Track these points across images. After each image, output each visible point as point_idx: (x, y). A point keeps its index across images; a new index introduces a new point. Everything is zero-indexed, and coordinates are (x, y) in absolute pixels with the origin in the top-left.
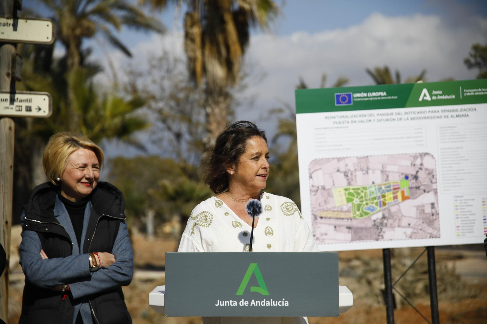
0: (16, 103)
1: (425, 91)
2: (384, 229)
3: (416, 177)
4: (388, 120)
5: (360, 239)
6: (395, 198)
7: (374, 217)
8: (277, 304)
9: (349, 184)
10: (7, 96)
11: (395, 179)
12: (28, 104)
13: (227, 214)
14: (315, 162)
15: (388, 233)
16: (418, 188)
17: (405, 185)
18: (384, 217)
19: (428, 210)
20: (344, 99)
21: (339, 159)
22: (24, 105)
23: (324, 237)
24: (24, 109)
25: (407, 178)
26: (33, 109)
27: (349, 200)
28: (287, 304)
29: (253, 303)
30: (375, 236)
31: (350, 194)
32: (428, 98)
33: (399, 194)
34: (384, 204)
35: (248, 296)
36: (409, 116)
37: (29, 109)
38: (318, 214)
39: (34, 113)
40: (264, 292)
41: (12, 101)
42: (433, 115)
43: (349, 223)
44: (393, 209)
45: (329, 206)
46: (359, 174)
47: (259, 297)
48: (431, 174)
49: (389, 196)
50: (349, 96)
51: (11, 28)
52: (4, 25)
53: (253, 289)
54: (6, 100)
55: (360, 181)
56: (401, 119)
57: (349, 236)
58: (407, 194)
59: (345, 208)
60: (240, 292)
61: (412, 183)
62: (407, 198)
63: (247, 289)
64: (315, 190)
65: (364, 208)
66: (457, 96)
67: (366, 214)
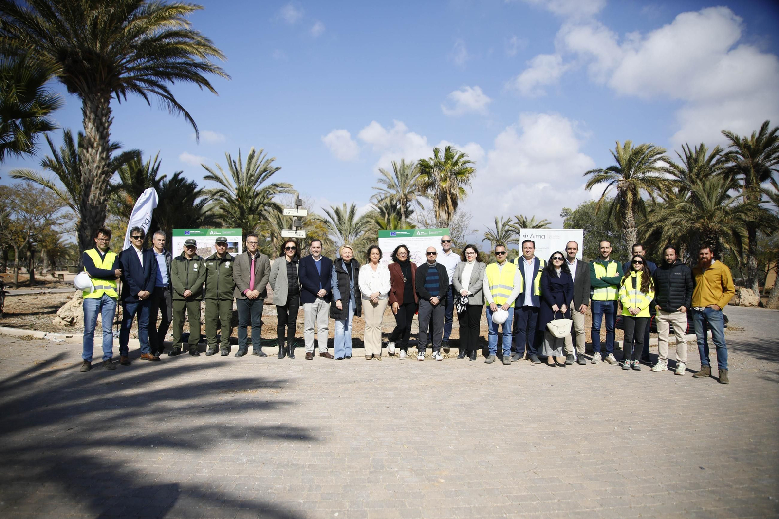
0: (297, 233)
10: (294, 231)
37: (300, 235)
51: (297, 212)
54: (294, 233)
66: (429, 234)
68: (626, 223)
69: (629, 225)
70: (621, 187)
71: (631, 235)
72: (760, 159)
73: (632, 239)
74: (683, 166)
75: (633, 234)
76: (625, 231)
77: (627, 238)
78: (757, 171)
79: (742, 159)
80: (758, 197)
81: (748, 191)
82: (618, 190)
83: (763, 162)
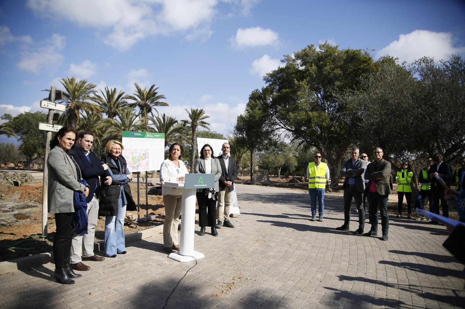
0: (54, 128)
1: (148, 134)
2: (139, 167)
3: (145, 155)
4: (141, 140)
5: (134, 169)
6: (141, 159)
7: (137, 164)
8: (205, 185)
9: (133, 156)
10: (52, 125)
11: (142, 155)
16: (146, 157)
17: (143, 156)
18: (139, 164)
19: (147, 163)
21: (131, 149)
22: (56, 128)
27: (132, 160)
28: (206, 185)
29: (201, 185)
30: (137, 169)
31: (133, 158)
32: (148, 136)
33: (142, 159)
34: (139, 161)
35: (201, 184)
36: (145, 140)
40: (202, 182)
42: (149, 140)
43: (131, 165)
44: (141, 162)
46: (135, 153)
47: (202, 184)
48: (148, 154)
49: (140, 159)
50: (133, 134)
51: (55, 106)
52: (53, 104)
53: (201, 182)
54: (51, 127)
55: (135, 155)
56: (143, 141)
57: (132, 168)
58: (143, 159)
59: (131, 162)
60: (199, 183)
61: (144, 156)
62: (144, 160)
63: (200, 182)
65: (135, 162)
66: (154, 136)
67: (136, 163)
70: (70, 107)
72: (149, 102)
74: (105, 99)
78: (147, 108)
79: (139, 100)
80: (147, 121)
81: (143, 118)
82: (67, 107)
83: (150, 104)
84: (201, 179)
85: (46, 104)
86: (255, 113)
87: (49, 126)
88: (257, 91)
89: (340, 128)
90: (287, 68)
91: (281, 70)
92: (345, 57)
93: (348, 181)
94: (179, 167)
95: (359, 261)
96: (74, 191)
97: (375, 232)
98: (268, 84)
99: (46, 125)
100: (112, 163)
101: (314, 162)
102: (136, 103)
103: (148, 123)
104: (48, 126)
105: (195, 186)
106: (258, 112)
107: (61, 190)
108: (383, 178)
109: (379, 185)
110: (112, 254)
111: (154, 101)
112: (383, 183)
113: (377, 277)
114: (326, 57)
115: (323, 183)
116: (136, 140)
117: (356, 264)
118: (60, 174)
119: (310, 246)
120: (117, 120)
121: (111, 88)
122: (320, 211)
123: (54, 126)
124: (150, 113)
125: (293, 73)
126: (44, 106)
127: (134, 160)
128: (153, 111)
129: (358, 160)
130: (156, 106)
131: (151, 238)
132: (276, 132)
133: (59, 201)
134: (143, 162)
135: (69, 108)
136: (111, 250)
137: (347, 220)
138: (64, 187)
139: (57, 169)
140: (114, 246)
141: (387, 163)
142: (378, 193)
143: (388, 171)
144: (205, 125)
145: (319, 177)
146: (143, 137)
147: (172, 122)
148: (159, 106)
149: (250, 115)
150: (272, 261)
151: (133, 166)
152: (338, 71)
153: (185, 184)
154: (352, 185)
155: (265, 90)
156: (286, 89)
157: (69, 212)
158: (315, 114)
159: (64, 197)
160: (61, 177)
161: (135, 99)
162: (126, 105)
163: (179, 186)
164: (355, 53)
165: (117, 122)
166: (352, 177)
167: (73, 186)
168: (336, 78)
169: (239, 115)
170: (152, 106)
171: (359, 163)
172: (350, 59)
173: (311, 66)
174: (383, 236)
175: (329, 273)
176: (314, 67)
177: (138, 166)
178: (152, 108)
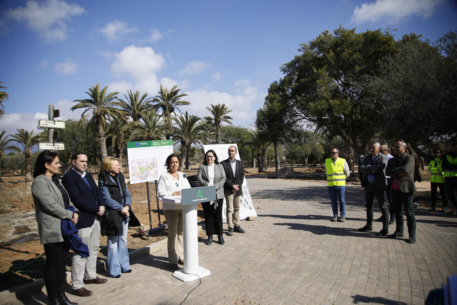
0: (55, 146)
1: (154, 143)
3: (153, 164)
4: (147, 150)
5: (142, 180)
6: (149, 169)
7: (145, 174)
8: (204, 199)
9: (140, 166)
10: (52, 144)
11: (149, 164)
12: (58, 146)
13: (171, 177)
14: (132, 161)
15: (148, 178)
16: (154, 166)
17: (151, 166)
18: (147, 174)
19: (156, 171)
20: (138, 144)
21: (137, 160)
22: (57, 146)
23: (135, 180)
24: (57, 148)
25: (151, 164)
26: (59, 148)
27: (140, 170)
28: (206, 199)
29: (200, 199)
30: (145, 179)
31: (140, 168)
32: (155, 144)
33: (150, 168)
34: (147, 171)
35: (199, 198)
36: (152, 149)
37: (58, 148)
38: (133, 174)
39: (60, 149)
40: (202, 197)
41: (54, 145)
42: (156, 148)
43: (140, 176)
44: (149, 172)
45: (135, 172)
46: (142, 163)
48: (156, 163)
49: (148, 168)
50: (139, 144)
51: (54, 124)
52: (51, 123)
53: (200, 196)
54: (52, 145)
55: (142, 165)
56: (150, 149)
57: (140, 179)
59: (139, 172)
60: (197, 197)
61: (152, 165)
62: (152, 169)
63: (199, 196)
64: (132, 168)
65: (143, 172)
66: (161, 144)
68: (100, 134)
69: (102, 136)
71: (103, 142)
72: (170, 102)
73: (104, 144)
74: (128, 102)
75: (104, 141)
76: (99, 139)
77: (101, 144)
78: (169, 108)
79: (162, 101)
80: (170, 121)
81: (166, 118)
82: (93, 114)
83: (172, 103)
84: (200, 193)
85: (45, 124)
86: (274, 106)
87: (50, 145)
88: (275, 83)
89: (362, 115)
90: (305, 56)
91: (298, 60)
92: (363, 40)
93: (367, 179)
94: (178, 180)
95: (381, 273)
96: (62, 219)
97: (400, 234)
98: (286, 74)
99: (47, 145)
100: (111, 181)
101: (331, 159)
102: (159, 104)
103: (171, 122)
104: (48, 145)
105: (193, 201)
106: (276, 105)
107: (47, 220)
108: (406, 174)
109: (401, 181)
110: (116, 275)
111: (176, 101)
112: (406, 180)
113: (400, 295)
114: (343, 42)
115: (342, 180)
116: (142, 149)
117: (376, 277)
118: (44, 204)
119: (327, 255)
120: (140, 122)
121: (134, 92)
122: (342, 210)
123: (55, 144)
124: (173, 112)
125: (310, 61)
126: (43, 126)
127: (141, 170)
128: (176, 111)
129: (378, 155)
130: (178, 105)
131: (160, 251)
132: (298, 123)
133: (45, 232)
134: (152, 171)
135: (95, 114)
136: (115, 270)
137: (370, 219)
138: (50, 216)
139: (40, 198)
140: (117, 266)
141: (410, 157)
142: (401, 191)
143: (410, 167)
144: (228, 120)
145: (336, 174)
146: (150, 146)
147: (195, 119)
148: (181, 105)
149: (269, 109)
150: (283, 276)
151: (141, 176)
152: (357, 56)
153: (181, 200)
154: (372, 183)
155: (283, 82)
156: (305, 79)
157: (57, 242)
158: (337, 102)
159: (51, 227)
160: (45, 207)
161: (157, 100)
162: (150, 107)
163: (176, 202)
164: (374, 35)
165: (140, 124)
166: (372, 174)
167: (59, 215)
168: (355, 62)
169: (259, 110)
170: (174, 106)
171: (379, 159)
172: (370, 41)
173: (328, 53)
174: (409, 238)
175: (343, 292)
176: (332, 54)
177: (146, 176)
178: (174, 108)
